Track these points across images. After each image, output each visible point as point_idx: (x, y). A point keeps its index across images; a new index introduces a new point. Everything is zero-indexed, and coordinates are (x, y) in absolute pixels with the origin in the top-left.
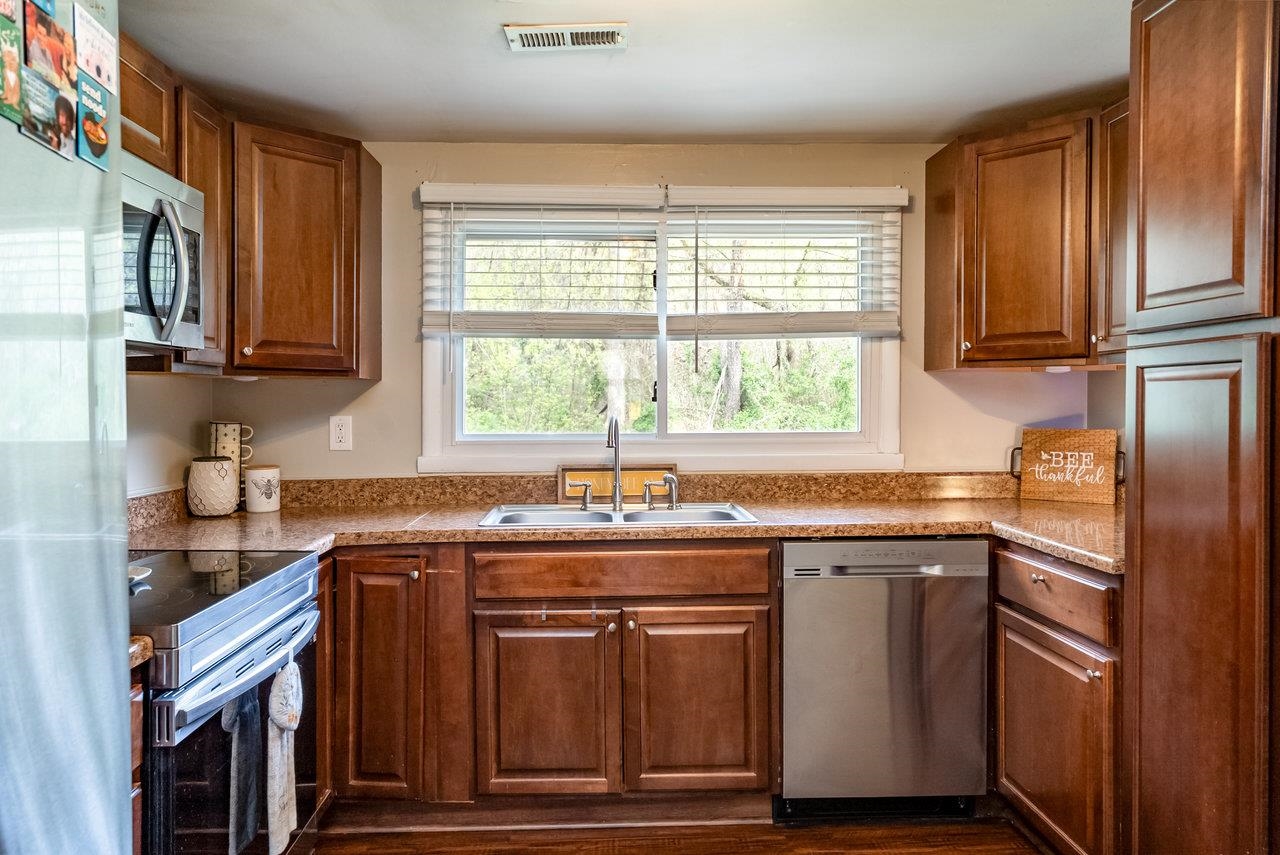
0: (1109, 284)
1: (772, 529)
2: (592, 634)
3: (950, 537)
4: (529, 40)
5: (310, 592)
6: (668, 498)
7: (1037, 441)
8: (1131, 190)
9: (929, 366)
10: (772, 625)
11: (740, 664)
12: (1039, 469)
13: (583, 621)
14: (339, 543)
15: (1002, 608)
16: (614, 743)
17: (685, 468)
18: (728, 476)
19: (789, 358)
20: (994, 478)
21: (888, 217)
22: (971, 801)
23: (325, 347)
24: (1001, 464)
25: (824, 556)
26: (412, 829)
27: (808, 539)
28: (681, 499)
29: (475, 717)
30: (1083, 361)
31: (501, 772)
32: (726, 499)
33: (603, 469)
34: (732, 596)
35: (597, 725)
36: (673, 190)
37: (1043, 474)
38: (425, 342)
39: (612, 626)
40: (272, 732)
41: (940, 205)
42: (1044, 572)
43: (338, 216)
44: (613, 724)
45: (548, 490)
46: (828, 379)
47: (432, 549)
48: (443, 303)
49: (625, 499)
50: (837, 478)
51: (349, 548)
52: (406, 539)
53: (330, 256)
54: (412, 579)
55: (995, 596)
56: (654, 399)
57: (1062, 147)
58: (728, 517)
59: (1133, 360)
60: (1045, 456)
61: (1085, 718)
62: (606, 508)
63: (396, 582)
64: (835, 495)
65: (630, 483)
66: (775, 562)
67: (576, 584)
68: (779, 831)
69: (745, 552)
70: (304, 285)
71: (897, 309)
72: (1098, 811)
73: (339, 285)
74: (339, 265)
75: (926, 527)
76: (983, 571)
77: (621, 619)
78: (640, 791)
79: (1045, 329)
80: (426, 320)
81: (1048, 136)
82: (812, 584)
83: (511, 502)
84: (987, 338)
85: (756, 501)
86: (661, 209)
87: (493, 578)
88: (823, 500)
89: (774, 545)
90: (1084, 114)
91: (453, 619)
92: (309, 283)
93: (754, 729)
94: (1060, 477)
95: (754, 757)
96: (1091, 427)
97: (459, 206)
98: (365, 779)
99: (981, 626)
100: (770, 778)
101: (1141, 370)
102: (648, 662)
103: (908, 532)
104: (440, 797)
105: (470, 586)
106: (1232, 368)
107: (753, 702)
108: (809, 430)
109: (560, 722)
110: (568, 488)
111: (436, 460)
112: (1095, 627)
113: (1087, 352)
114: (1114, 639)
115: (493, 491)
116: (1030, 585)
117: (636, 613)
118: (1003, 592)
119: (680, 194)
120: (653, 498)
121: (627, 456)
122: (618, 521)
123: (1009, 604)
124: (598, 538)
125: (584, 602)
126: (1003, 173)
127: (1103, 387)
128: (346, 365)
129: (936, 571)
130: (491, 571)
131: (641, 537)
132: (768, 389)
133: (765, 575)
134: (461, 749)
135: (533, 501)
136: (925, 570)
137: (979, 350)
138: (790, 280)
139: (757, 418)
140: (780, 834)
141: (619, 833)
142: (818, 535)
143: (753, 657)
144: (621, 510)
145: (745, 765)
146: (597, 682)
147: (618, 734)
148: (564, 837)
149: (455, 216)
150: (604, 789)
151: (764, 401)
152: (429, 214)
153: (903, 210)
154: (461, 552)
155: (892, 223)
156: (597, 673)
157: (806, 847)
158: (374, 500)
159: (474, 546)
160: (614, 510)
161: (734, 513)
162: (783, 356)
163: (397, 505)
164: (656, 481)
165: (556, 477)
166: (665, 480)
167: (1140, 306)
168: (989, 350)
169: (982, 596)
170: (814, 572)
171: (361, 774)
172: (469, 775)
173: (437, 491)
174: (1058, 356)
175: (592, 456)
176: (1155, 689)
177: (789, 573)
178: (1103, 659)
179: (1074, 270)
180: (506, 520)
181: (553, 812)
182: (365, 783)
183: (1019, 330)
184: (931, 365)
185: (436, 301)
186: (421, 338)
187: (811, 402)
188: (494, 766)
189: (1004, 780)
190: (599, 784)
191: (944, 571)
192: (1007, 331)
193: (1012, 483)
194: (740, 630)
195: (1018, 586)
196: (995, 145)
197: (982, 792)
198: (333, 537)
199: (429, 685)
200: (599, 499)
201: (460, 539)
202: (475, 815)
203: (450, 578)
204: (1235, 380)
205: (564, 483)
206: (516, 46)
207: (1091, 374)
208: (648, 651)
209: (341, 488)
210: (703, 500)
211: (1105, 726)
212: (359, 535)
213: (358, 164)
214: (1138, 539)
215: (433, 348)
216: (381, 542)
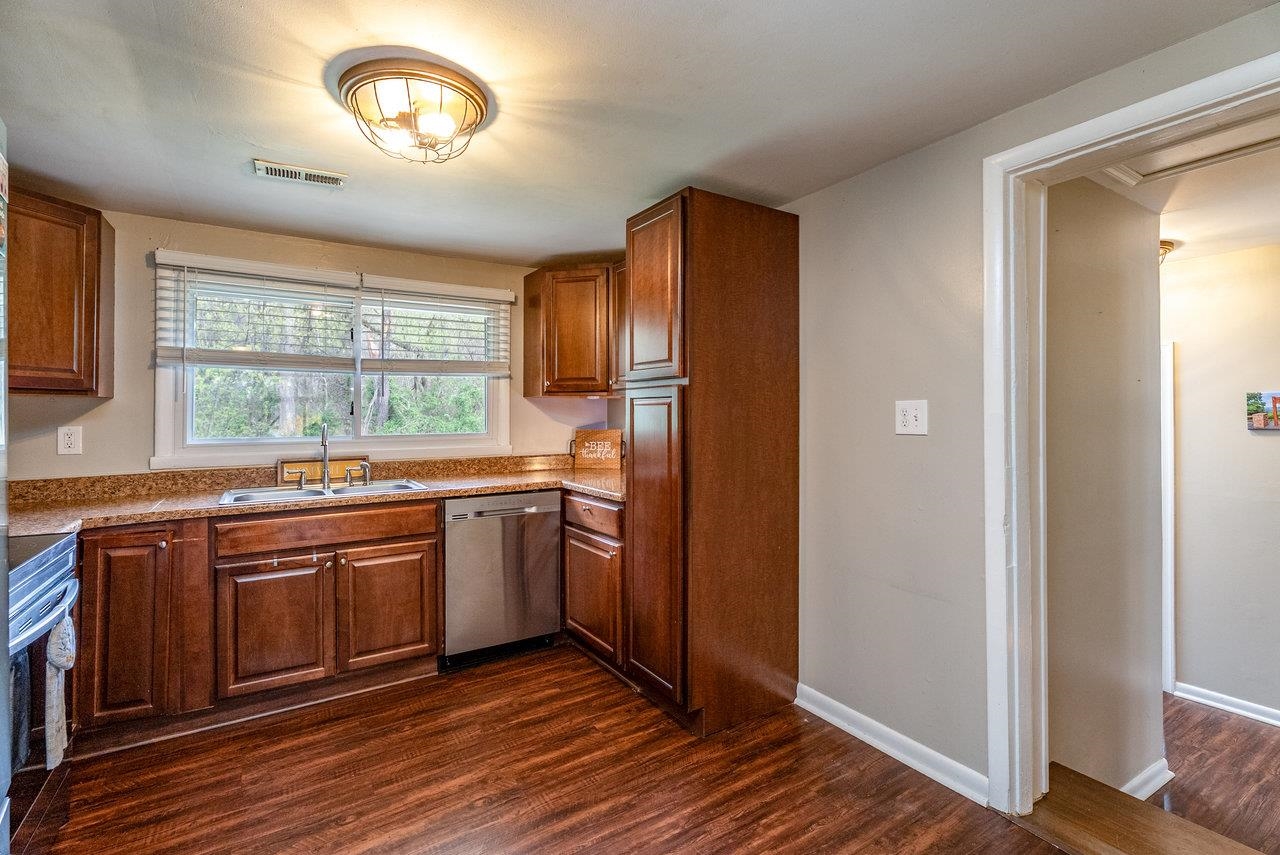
0: (617, 354)
1: (438, 492)
2: (313, 571)
3: (540, 490)
4: (270, 171)
5: (70, 564)
6: (363, 478)
7: (583, 436)
8: (627, 307)
9: (526, 395)
10: (439, 550)
11: (418, 577)
12: (584, 451)
13: (307, 563)
14: (86, 526)
15: (567, 527)
16: (329, 642)
17: (373, 458)
18: (403, 463)
19: (423, 384)
20: (561, 458)
21: (503, 307)
22: (552, 637)
23: (65, 371)
24: (564, 449)
25: (469, 507)
26: (154, 740)
27: (460, 497)
28: (372, 479)
29: (216, 643)
30: (605, 394)
31: (238, 680)
32: (402, 477)
33: (314, 461)
34: (412, 535)
35: (317, 633)
36: (366, 277)
37: (586, 454)
38: (158, 370)
39: (329, 564)
40: (50, 672)
41: (532, 302)
42: (589, 505)
43: (79, 268)
44: (329, 629)
45: (271, 477)
46: (451, 399)
47: (178, 525)
48: (175, 340)
49: (331, 480)
50: (473, 460)
51: (97, 530)
52: (154, 519)
53: (71, 299)
54: (160, 548)
55: (564, 521)
56: (352, 413)
57: (595, 280)
58: (407, 487)
59: (629, 394)
60: (587, 444)
61: (609, 577)
62: (318, 487)
63: (145, 552)
64: (472, 471)
65: (334, 470)
66: (440, 512)
67: (301, 538)
68: (442, 677)
69: (420, 508)
70: (45, 321)
71: (508, 361)
72: (615, 622)
73: (80, 322)
74: (80, 307)
75: (527, 486)
76: (557, 508)
77: (335, 559)
78: (348, 671)
79: (588, 376)
80: (159, 353)
81: (588, 274)
82: (463, 524)
83: (237, 488)
84: (559, 380)
85: (423, 477)
86: (357, 289)
87: (233, 540)
88: (464, 474)
89: (439, 503)
90: (604, 265)
91: (197, 574)
92: (50, 320)
93: (427, 617)
94: (594, 455)
95: (427, 636)
96: (609, 428)
97: (191, 270)
98: (109, 709)
99: (557, 539)
100: (437, 646)
101: (632, 400)
102: (354, 586)
103: (518, 489)
104: (183, 707)
105: (213, 548)
106: (669, 400)
107: (426, 600)
108: (438, 432)
109: (288, 634)
110: (286, 475)
111: (166, 458)
112: (613, 530)
113: (608, 389)
114: (621, 536)
115: (221, 480)
116: (582, 512)
117: (346, 554)
118: (568, 518)
119: (371, 280)
120: (352, 479)
121: (332, 452)
122: (329, 495)
123: (571, 524)
124: (318, 506)
125: (307, 550)
126: (566, 291)
127: (614, 407)
128: (86, 385)
129: (533, 510)
130: (231, 536)
131: (350, 503)
132: (408, 405)
133: (433, 521)
134: (204, 669)
135: (257, 485)
136: (527, 510)
137: (554, 387)
138: (424, 331)
139: (400, 425)
140: (444, 678)
141: (332, 703)
142: (466, 494)
143: (426, 571)
144: (329, 487)
145: (422, 641)
146: (317, 603)
147: (332, 637)
148: (288, 716)
149: (189, 276)
150: (323, 675)
151: (407, 413)
152: (161, 272)
153: (511, 303)
154: (204, 526)
155: (506, 311)
156: (317, 597)
157: (460, 682)
158: (105, 492)
159: (213, 519)
160: (324, 488)
161: (410, 485)
162: (419, 383)
163: (129, 496)
164: (355, 468)
165: (276, 468)
166: (361, 466)
167: (632, 369)
168: (560, 386)
169: (557, 523)
170: (464, 516)
171: (104, 706)
172: (210, 687)
173: (169, 483)
174: (593, 390)
175: (305, 452)
176: (639, 556)
177: (449, 518)
178: (617, 545)
179: (601, 346)
180: (236, 500)
181: (282, 701)
182: (109, 712)
183: (574, 376)
184: (528, 393)
185: (168, 339)
186: (154, 366)
187: (440, 414)
188: (232, 676)
189: (569, 621)
190: (318, 672)
191: (538, 509)
192: (568, 376)
193: (570, 460)
194: (417, 556)
195: (576, 514)
196: (562, 274)
197: (558, 630)
198: (80, 522)
199: (173, 626)
200: (311, 481)
201: (203, 515)
202: (212, 717)
203: (195, 545)
204: (669, 405)
205: (282, 472)
206: (262, 173)
207: (608, 399)
208: (355, 577)
209: (70, 484)
210: (386, 478)
211: (618, 579)
212: (107, 519)
213: (99, 229)
214: (631, 484)
215: (166, 376)
216: (129, 522)
